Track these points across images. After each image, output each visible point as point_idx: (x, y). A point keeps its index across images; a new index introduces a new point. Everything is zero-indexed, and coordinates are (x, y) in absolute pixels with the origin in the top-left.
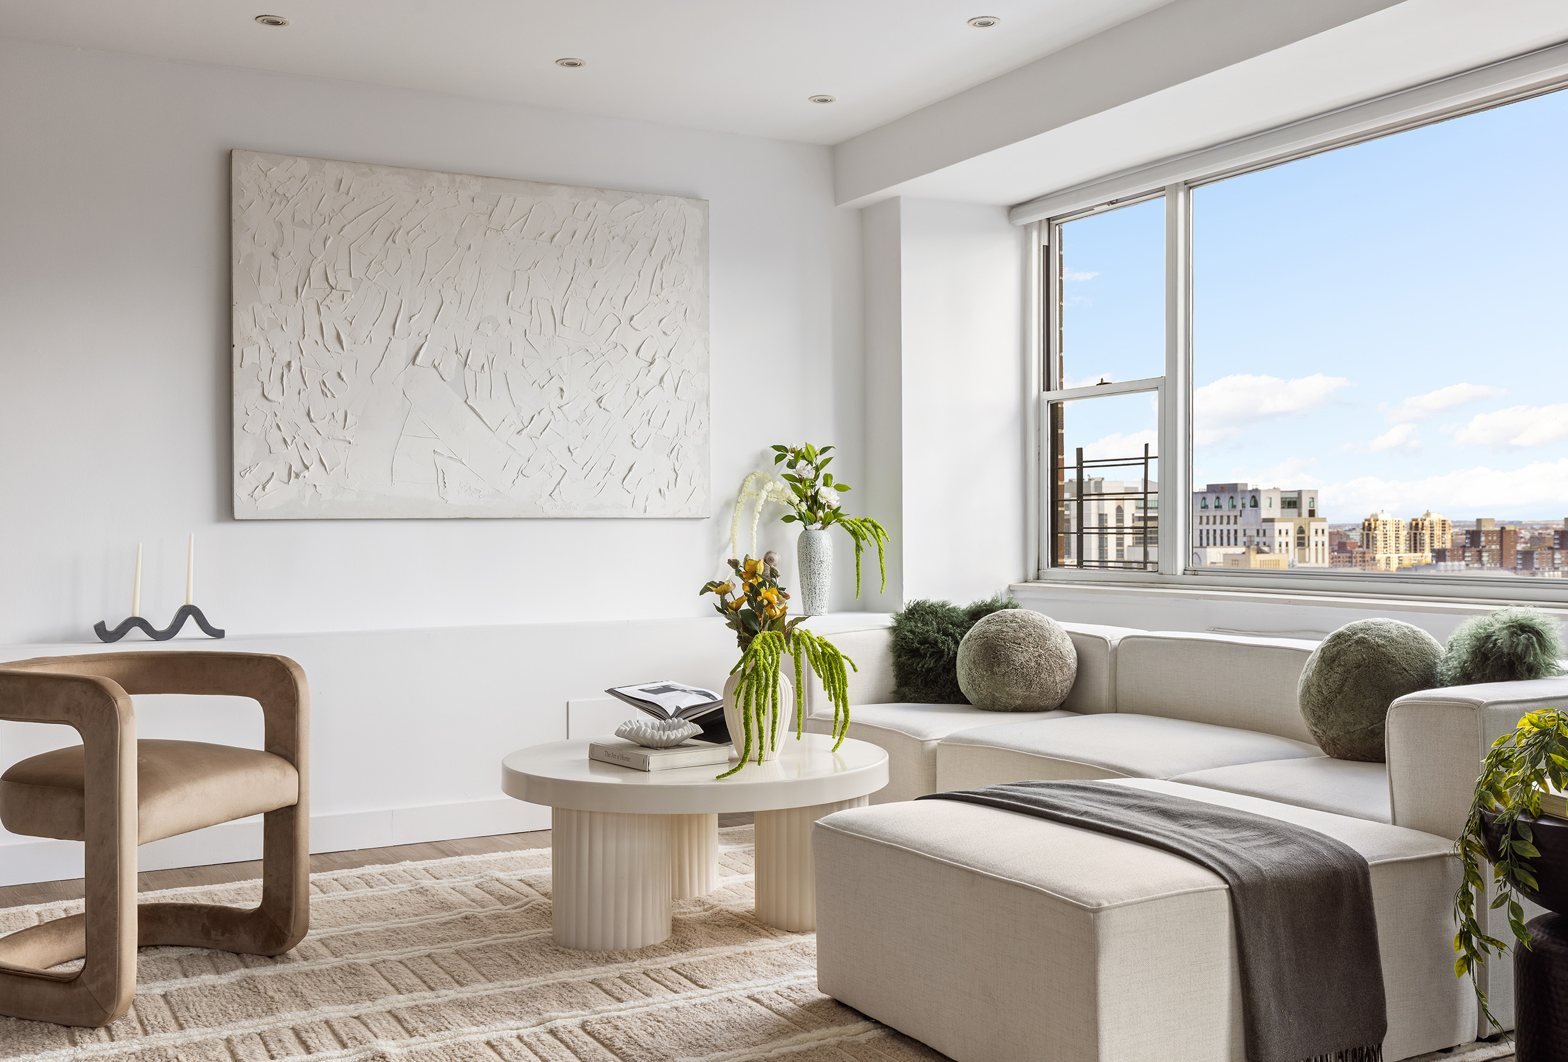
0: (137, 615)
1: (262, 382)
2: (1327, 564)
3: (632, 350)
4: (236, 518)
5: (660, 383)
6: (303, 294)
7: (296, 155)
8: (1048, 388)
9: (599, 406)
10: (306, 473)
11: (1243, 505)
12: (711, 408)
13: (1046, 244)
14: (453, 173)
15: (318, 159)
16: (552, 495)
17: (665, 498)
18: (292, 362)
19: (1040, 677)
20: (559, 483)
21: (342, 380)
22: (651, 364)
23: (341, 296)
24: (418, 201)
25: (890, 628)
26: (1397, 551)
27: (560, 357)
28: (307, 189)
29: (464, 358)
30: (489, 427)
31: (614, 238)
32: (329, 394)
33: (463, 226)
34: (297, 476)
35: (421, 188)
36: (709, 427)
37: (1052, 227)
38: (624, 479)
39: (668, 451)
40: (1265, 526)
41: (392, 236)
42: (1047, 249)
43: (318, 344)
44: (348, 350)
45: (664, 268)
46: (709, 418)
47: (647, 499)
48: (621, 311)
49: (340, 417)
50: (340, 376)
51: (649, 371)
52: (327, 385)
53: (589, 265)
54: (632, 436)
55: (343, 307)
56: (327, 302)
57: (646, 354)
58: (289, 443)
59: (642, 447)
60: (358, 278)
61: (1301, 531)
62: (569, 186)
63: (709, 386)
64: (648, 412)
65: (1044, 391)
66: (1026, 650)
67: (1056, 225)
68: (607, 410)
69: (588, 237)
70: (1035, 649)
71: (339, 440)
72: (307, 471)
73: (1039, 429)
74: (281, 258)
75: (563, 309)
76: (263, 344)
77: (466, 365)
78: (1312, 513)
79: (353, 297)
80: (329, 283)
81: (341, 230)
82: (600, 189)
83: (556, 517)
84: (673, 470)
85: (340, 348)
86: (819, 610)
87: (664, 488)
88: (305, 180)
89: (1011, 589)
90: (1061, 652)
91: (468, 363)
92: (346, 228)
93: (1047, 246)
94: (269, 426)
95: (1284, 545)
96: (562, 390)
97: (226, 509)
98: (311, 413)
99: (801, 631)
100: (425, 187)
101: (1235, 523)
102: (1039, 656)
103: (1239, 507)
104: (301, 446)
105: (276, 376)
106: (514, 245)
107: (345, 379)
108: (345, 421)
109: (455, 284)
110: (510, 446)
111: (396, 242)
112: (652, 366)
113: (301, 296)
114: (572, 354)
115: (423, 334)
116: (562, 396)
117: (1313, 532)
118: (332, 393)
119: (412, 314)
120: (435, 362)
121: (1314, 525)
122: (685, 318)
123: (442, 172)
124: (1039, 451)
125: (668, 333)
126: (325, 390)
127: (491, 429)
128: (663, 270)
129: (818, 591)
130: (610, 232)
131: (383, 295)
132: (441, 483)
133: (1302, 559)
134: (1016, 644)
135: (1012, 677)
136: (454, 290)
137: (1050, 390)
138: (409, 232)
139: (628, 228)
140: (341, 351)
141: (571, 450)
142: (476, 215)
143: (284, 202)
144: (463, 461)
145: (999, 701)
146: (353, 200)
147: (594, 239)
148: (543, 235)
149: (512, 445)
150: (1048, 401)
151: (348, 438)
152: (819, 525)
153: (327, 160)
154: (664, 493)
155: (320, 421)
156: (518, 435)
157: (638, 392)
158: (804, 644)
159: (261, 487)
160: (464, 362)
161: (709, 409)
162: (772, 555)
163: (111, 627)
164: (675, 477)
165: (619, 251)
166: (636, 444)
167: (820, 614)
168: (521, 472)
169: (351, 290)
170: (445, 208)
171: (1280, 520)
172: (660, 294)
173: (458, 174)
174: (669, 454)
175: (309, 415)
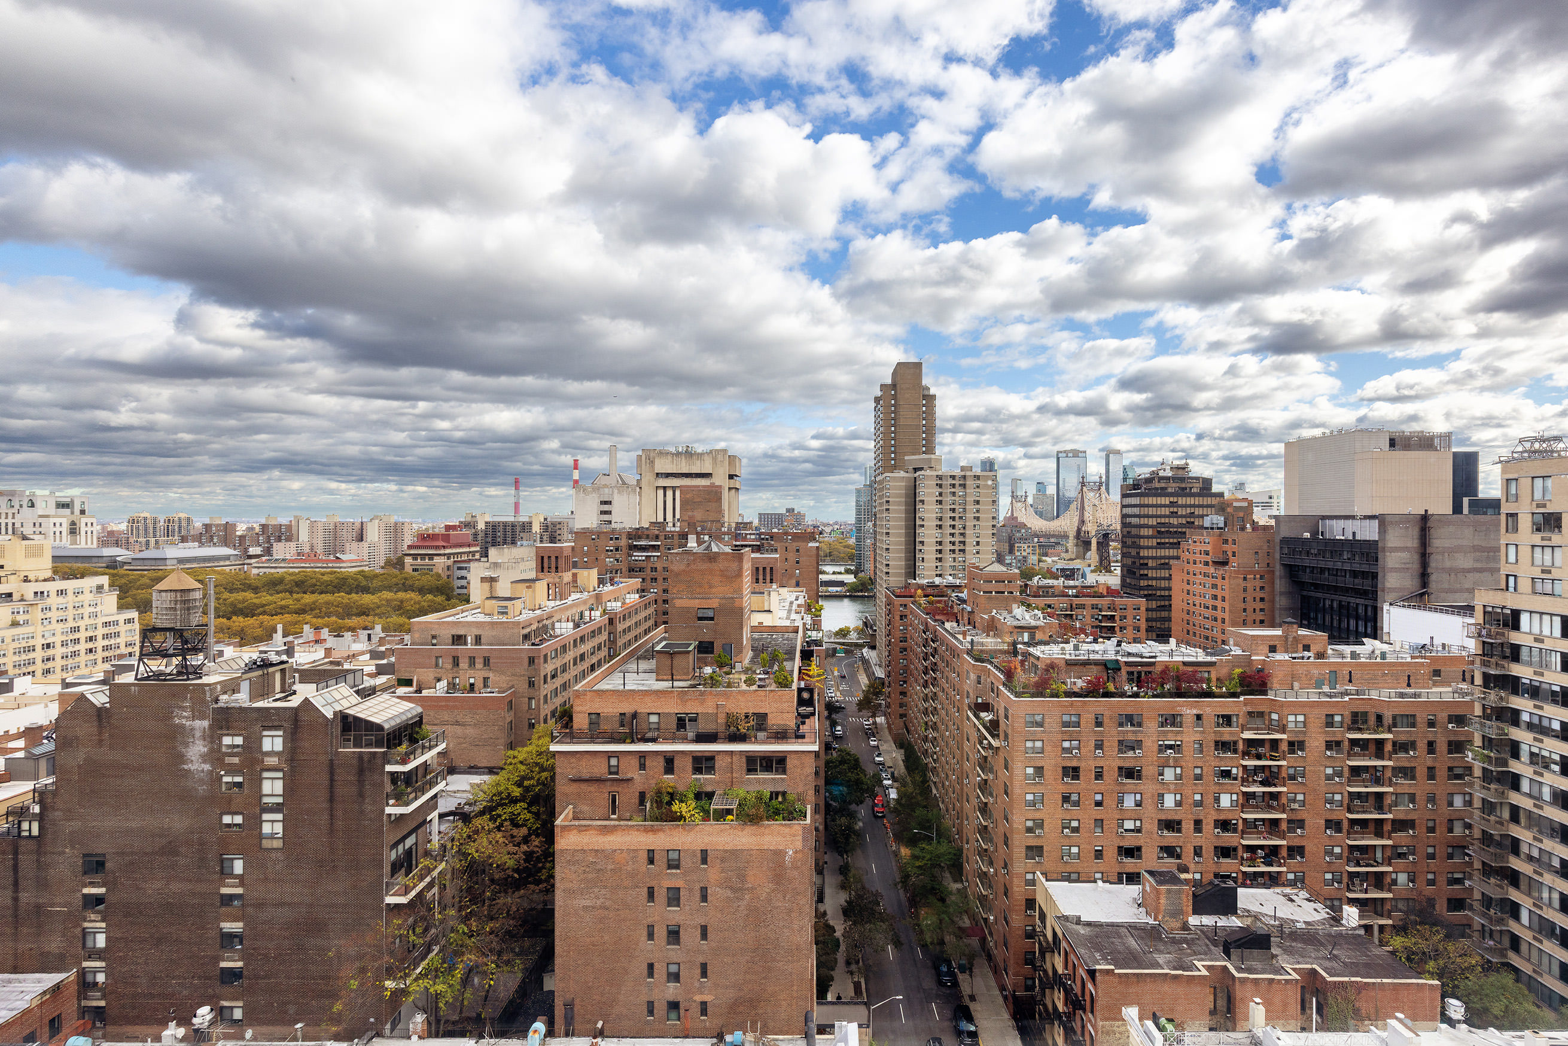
2: (95, 545)
11: (21, 506)
26: (155, 536)
40: (41, 520)
61: (73, 523)
78: (83, 512)
95: (58, 534)
101: (13, 518)
103: (17, 507)
117: (83, 525)
121: (84, 520)
133: (74, 542)
171: (54, 517)
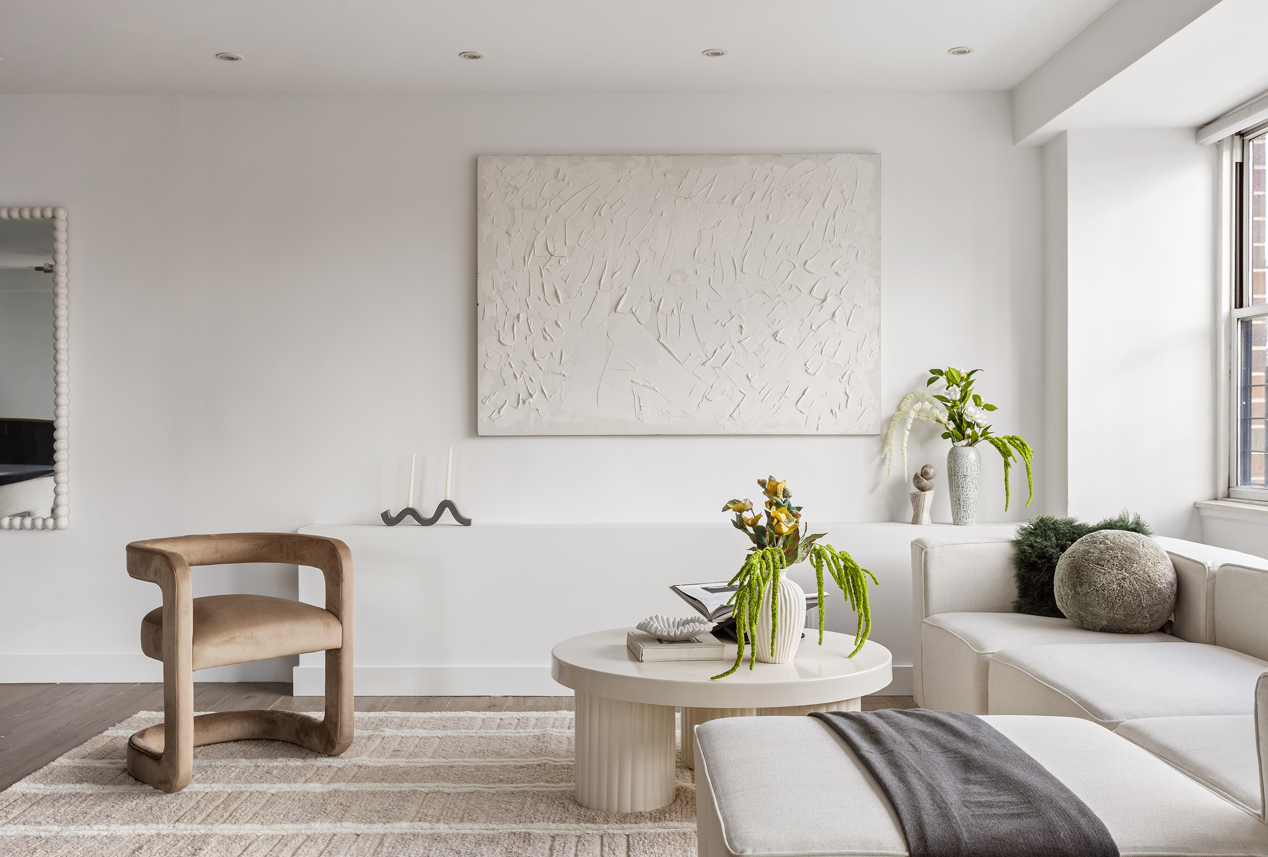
0: (411, 507)
1: (498, 331)
3: (805, 290)
4: (480, 433)
5: (832, 318)
6: (529, 261)
7: (524, 155)
8: (1240, 304)
9: (776, 339)
10: (531, 400)
12: (881, 336)
13: (1239, 160)
14: (648, 155)
15: (541, 156)
16: (732, 415)
17: (836, 417)
18: (521, 314)
19: (1123, 599)
20: (738, 406)
21: (559, 326)
22: (824, 301)
23: (558, 262)
24: (620, 180)
25: (1013, 542)
27: (740, 300)
28: (533, 180)
29: (657, 304)
30: (677, 360)
31: (789, 195)
32: (548, 338)
33: (656, 197)
34: (524, 402)
35: (622, 170)
36: (880, 355)
37: (1246, 142)
38: (798, 402)
39: (839, 376)
41: (599, 208)
42: (1240, 166)
43: (540, 299)
44: (564, 303)
45: (837, 217)
46: (880, 346)
47: (820, 418)
48: (796, 256)
49: (557, 355)
50: (557, 324)
51: (822, 307)
52: (547, 331)
53: (766, 220)
54: (805, 364)
55: (560, 269)
56: (548, 266)
57: (818, 292)
58: (518, 377)
59: (815, 373)
60: (572, 246)
62: (749, 155)
63: (880, 318)
64: (821, 343)
65: (1235, 308)
66: (1109, 572)
67: (1250, 140)
68: (782, 343)
69: (766, 196)
70: (1119, 572)
71: (556, 373)
72: (531, 399)
73: (1230, 347)
74: (512, 235)
75: (742, 259)
76: (499, 301)
77: (658, 310)
79: (567, 261)
80: (549, 252)
81: (559, 209)
82: (777, 155)
83: (736, 434)
84: (844, 393)
85: (558, 301)
86: (964, 520)
87: (836, 409)
88: (531, 174)
89: (1197, 506)
90: (1149, 576)
91: (660, 308)
92: (562, 207)
93: (1240, 163)
94: (503, 365)
96: (741, 327)
97: (473, 429)
98: (535, 354)
99: (820, 546)
100: (626, 169)
102: (1123, 579)
104: (527, 379)
105: (508, 326)
106: (700, 209)
107: (561, 326)
108: (561, 359)
109: (649, 245)
110: (696, 375)
111: (602, 215)
112: (825, 302)
113: (527, 263)
114: (751, 297)
115: (624, 286)
116: (741, 333)
118: (551, 337)
119: (615, 272)
120: (633, 309)
122: (857, 260)
123: (640, 155)
124: (1230, 369)
125: (840, 274)
126: (546, 335)
127: (680, 362)
128: (836, 219)
129: (962, 503)
130: (786, 190)
131: (592, 258)
132: (637, 407)
134: (1100, 565)
135: (1093, 598)
136: (649, 250)
137: (1242, 307)
138: (612, 206)
139: (802, 186)
140: (558, 304)
141: (750, 377)
142: (668, 187)
143: (516, 192)
144: (656, 388)
145: (1086, 620)
146: (568, 185)
147: (771, 198)
148: (726, 198)
149: (697, 375)
150: (1238, 319)
151: (563, 372)
152: (964, 442)
153: (548, 155)
154: (836, 413)
155: (542, 360)
156: (702, 366)
157: (811, 326)
158: (825, 558)
159: (497, 411)
160: (657, 308)
161: (880, 338)
162: (927, 469)
163: (394, 514)
164: (847, 399)
165: (794, 206)
166: (809, 371)
167: (965, 524)
168: (705, 397)
169: (566, 255)
170: (642, 184)
172: (833, 240)
173: (652, 155)
174: (841, 379)
175: (533, 355)
